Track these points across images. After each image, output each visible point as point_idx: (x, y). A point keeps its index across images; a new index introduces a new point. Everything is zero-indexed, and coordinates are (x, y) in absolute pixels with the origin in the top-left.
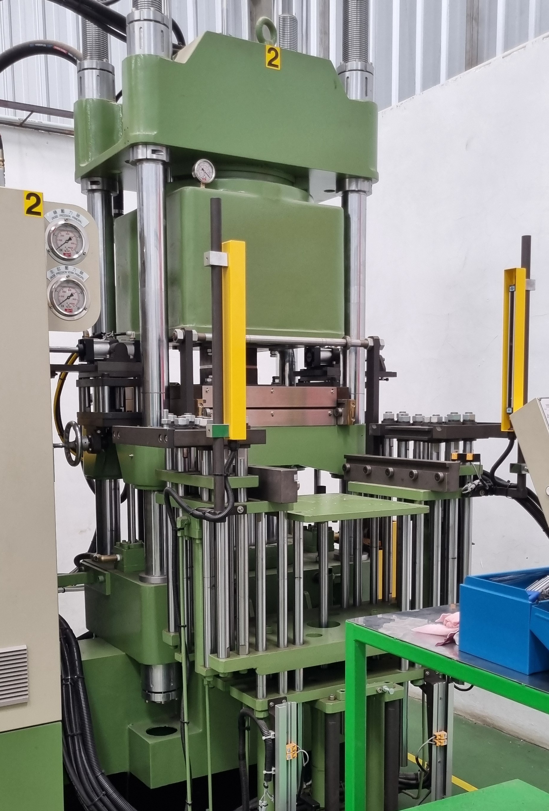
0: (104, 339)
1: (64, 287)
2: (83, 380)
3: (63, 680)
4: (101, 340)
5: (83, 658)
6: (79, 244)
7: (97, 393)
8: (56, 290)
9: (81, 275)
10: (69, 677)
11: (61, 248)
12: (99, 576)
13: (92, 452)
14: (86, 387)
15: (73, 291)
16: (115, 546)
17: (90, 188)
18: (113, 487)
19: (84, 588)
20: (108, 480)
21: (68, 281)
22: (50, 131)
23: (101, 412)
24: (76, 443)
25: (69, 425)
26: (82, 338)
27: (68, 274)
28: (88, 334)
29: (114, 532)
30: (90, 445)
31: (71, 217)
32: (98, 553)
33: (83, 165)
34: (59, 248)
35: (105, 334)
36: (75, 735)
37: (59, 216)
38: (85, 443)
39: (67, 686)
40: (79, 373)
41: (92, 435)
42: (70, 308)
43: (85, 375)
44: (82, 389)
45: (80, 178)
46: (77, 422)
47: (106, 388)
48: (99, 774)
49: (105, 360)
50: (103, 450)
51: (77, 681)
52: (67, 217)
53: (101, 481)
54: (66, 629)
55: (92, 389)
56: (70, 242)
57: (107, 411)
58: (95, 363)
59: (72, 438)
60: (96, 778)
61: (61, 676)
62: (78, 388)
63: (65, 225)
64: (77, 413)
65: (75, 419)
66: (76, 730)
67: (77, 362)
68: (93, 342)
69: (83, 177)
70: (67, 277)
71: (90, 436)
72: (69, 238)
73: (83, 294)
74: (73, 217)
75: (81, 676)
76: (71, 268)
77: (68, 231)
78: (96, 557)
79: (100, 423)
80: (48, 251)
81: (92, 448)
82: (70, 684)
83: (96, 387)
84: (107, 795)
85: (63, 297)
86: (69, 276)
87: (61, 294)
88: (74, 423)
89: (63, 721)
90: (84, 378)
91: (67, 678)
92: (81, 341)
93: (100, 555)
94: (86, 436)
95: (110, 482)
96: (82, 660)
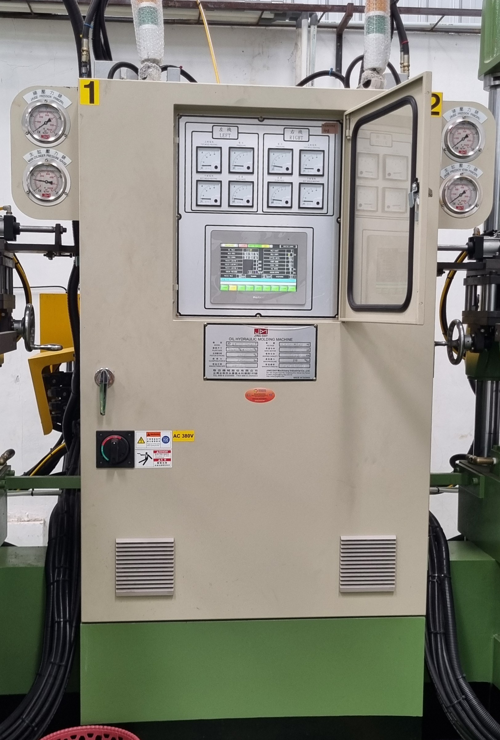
0: (495, 236)
1: (458, 184)
2: (470, 279)
3: (430, 577)
4: (492, 238)
5: (452, 558)
6: (476, 140)
7: (484, 291)
8: (448, 189)
9: (475, 172)
10: (436, 575)
11: (457, 146)
12: (473, 478)
13: (475, 351)
14: (472, 285)
15: (466, 188)
16: (493, 448)
17: (492, 84)
18: (494, 389)
19: (458, 490)
20: (490, 381)
21: (461, 179)
22: (459, 32)
23: (487, 310)
24: (459, 342)
25: (453, 324)
26: (472, 236)
27: (461, 172)
28: (479, 232)
29: (492, 435)
30: (473, 344)
31: (470, 114)
32: (475, 455)
33: (487, 62)
34: (455, 146)
35: (496, 231)
36: (438, 634)
37: (457, 114)
38: (468, 341)
39: (433, 583)
40: (468, 270)
41: (476, 334)
42: (462, 206)
43: (473, 273)
44: (469, 287)
45: (483, 75)
46: (461, 321)
47: (493, 286)
48: (460, 677)
49: (494, 257)
50: (486, 350)
51: (444, 580)
52: (465, 115)
53: (482, 382)
54: (437, 527)
55: (479, 288)
56: (466, 139)
57: (492, 309)
58: (484, 261)
59: (455, 337)
60: (457, 680)
61: (428, 572)
62: (465, 286)
63: (463, 123)
64: (463, 311)
65: (460, 318)
66: (440, 629)
67: (466, 261)
68: (483, 239)
69: (486, 74)
70: (461, 175)
71: (473, 335)
72: (465, 135)
73: (475, 191)
74: (472, 114)
75: (448, 576)
76: (465, 165)
77: (465, 128)
78: (472, 458)
79: (484, 322)
80: (444, 150)
81: (474, 347)
82: (437, 581)
83: (484, 285)
84: (467, 699)
85: (455, 194)
86: (462, 173)
87: (454, 191)
88: (458, 321)
89: (427, 616)
90: (472, 276)
91: (434, 575)
92: (471, 239)
93: (475, 457)
94: (469, 335)
95: (492, 383)
96: (450, 560)
